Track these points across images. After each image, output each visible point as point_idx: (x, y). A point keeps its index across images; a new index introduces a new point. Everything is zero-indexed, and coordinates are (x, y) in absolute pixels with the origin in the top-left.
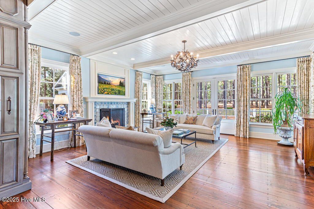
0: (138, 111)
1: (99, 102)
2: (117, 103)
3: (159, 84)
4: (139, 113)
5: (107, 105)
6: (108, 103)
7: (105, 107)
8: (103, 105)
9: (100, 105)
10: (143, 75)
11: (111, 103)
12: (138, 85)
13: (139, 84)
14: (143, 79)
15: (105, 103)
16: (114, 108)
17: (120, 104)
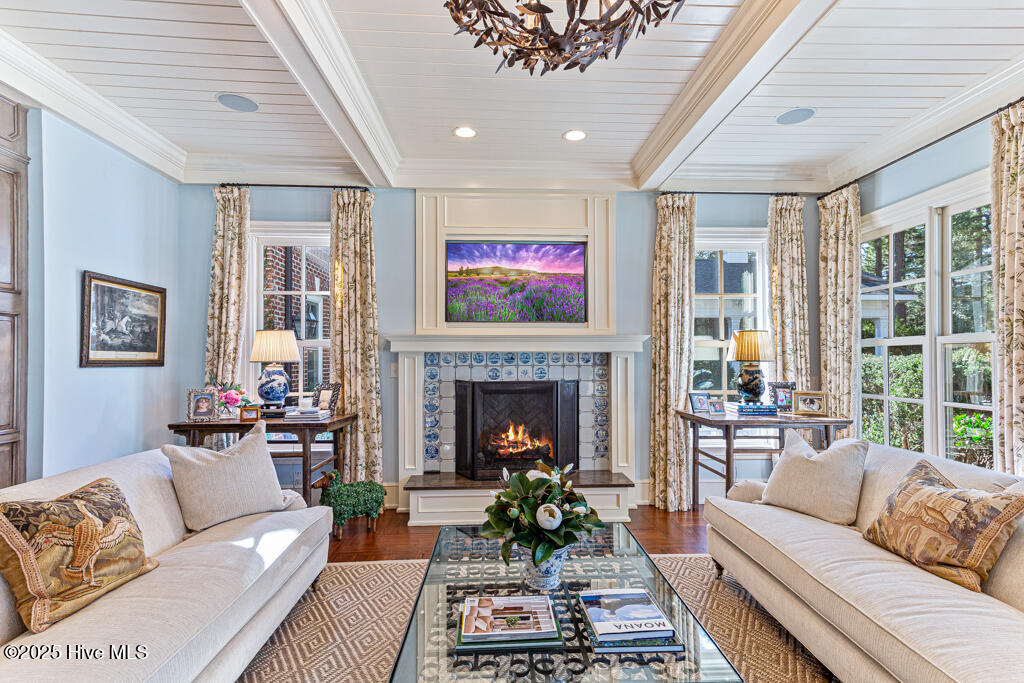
0: (663, 397)
1: (450, 353)
2: (541, 357)
3: (832, 242)
4: (666, 411)
5: (486, 366)
6: (494, 356)
7: (480, 374)
8: (471, 366)
9: (455, 367)
10: (696, 208)
11: (510, 358)
12: (663, 265)
13: (668, 261)
14: (696, 229)
15: (479, 357)
16: (523, 378)
17: (557, 360)
